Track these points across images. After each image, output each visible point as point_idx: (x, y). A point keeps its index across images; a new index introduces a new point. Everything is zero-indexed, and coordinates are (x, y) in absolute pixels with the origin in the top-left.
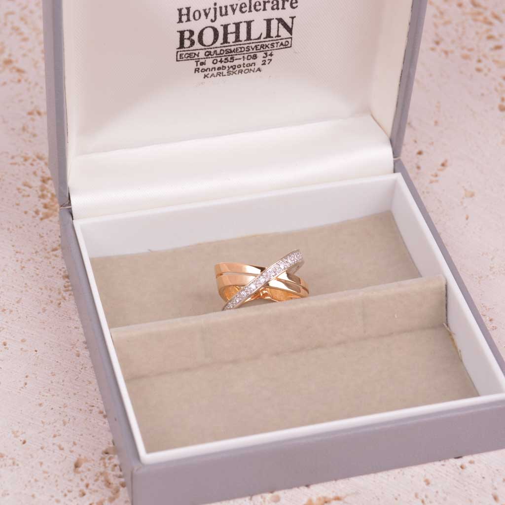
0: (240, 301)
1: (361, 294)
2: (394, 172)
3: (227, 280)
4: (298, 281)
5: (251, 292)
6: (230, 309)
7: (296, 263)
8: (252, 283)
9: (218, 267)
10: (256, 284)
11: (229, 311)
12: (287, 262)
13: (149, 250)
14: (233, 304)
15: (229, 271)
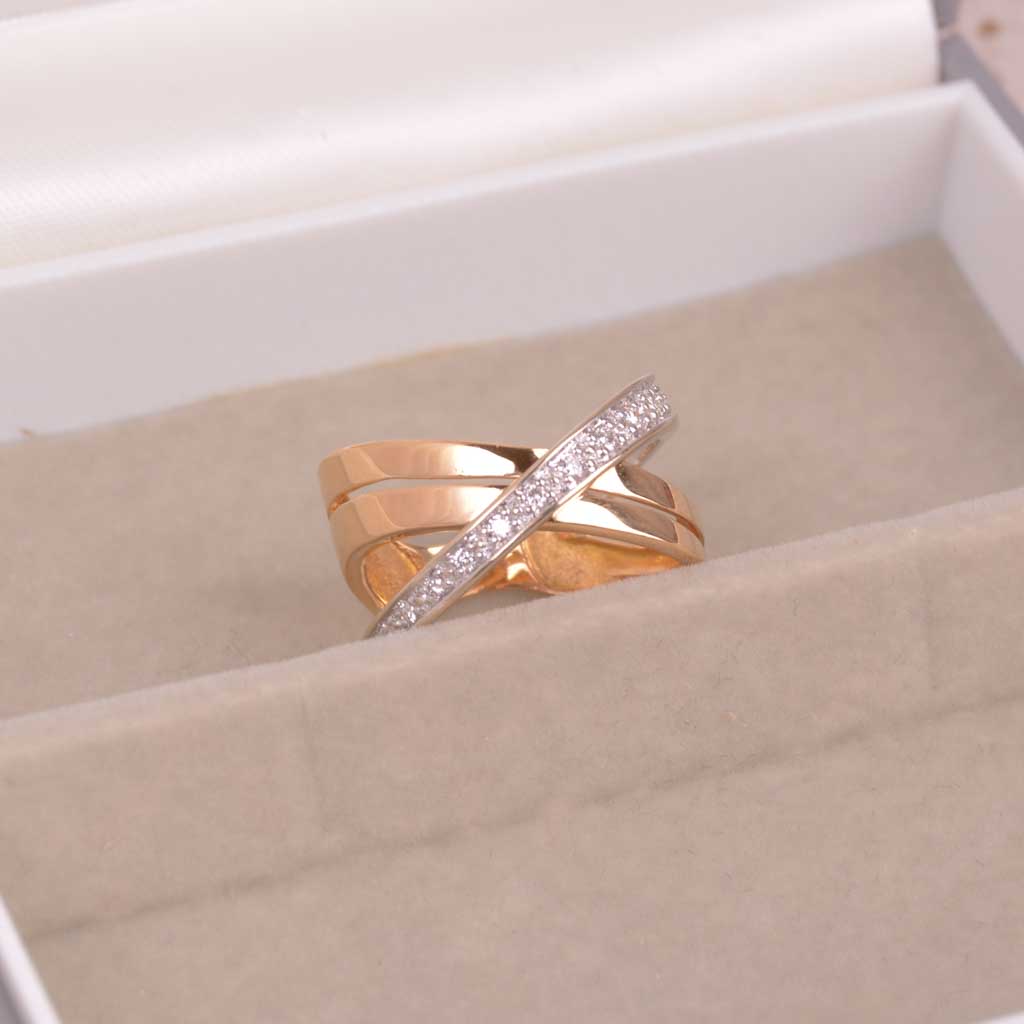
0: (449, 589)
1: (913, 534)
2: (944, 77)
3: (375, 515)
4: (666, 495)
5: (492, 551)
6: (407, 626)
7: (654, 425)
8: (496, 512)
9: (333, 468)
10: (511, 516)
11: (403, 634)
12: (623, 421)
13: (26, 432)
14: (416, 603)
15: (384, 475)
